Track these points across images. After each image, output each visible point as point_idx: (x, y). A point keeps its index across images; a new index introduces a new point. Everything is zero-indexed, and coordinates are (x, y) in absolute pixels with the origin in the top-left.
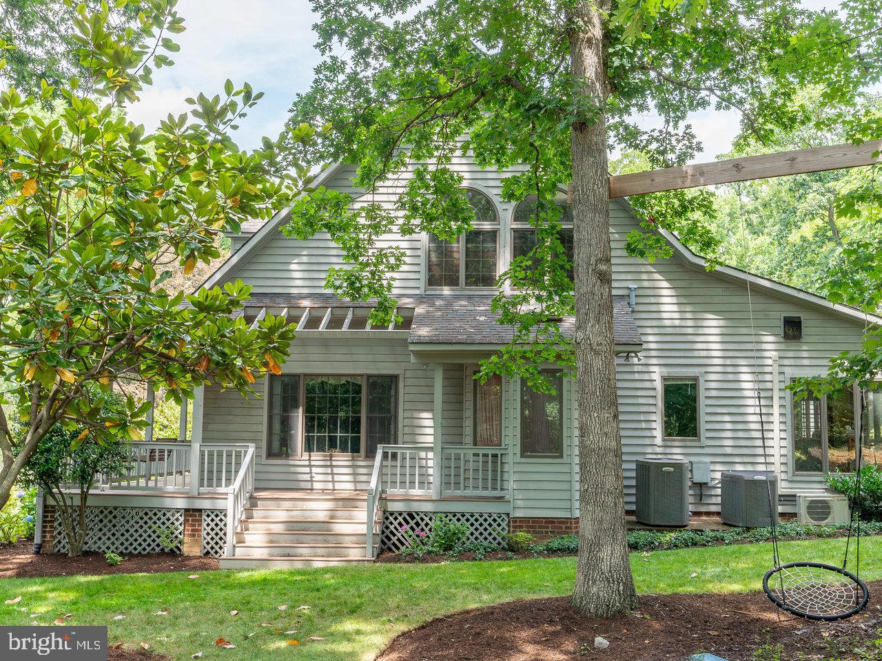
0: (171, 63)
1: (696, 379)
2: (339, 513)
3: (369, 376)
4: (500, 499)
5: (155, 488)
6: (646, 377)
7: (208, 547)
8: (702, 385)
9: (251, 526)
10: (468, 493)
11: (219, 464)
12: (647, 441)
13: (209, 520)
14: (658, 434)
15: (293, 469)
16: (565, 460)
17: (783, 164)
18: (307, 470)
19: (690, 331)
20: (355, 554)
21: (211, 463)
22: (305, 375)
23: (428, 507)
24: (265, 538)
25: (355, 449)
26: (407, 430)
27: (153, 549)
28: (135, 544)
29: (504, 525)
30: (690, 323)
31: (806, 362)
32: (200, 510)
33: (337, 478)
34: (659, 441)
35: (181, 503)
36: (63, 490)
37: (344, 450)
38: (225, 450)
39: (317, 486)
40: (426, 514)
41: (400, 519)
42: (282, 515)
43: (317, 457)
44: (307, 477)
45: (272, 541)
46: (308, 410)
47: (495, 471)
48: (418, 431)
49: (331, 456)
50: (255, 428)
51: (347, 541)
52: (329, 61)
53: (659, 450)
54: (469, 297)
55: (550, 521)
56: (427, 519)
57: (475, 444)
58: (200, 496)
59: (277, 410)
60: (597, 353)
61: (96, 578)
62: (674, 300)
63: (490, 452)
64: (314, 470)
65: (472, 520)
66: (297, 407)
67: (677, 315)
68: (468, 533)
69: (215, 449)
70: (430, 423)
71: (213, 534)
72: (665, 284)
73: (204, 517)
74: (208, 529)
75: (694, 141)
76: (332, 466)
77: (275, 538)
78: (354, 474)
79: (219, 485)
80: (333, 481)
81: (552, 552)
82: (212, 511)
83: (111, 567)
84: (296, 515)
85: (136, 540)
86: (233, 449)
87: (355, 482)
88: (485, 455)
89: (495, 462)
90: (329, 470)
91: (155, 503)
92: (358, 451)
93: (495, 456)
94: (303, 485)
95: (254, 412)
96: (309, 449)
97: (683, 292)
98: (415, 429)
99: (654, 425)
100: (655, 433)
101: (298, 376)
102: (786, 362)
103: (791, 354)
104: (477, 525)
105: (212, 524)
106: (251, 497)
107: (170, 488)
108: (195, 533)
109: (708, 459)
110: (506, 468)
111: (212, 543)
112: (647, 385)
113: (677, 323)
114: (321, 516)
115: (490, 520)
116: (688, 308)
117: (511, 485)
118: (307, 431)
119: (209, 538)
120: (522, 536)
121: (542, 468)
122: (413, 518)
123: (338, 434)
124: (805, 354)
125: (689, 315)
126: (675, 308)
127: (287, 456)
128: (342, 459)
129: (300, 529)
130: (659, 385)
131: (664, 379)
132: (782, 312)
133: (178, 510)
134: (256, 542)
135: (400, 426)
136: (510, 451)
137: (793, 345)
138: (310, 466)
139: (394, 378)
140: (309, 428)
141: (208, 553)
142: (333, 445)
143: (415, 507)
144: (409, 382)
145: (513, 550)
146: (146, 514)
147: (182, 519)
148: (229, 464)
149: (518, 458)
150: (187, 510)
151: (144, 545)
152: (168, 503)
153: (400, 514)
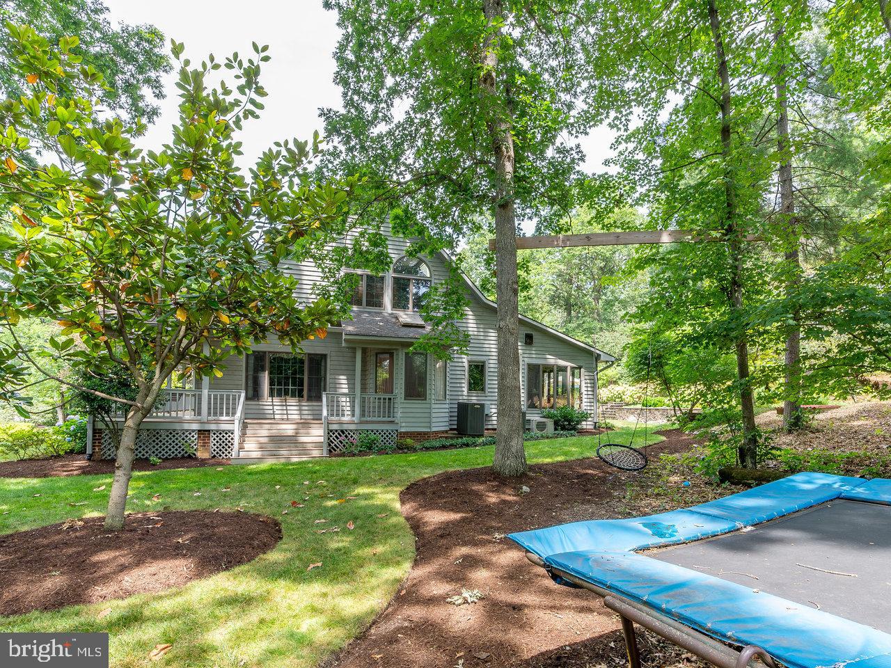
0: (257, 117)
1: (484, 362)
2: (301, 431)
3: (309, 354)
4: (392, 422)
5: (177, 417)
6: (460, 360)
7: (215, 453)
8: (487, 365)
9: (246, 439)
10: (375, 419)
11: (222, 404)
12: (460, 393)
13: (215, 436)
14: (465, 389)
15: (261, 407)
16: (428, 401)
17: (612, 238)
18: (271, 407)
19: (482, 338)
20: (316, 453)
21: (215, 403)
22: (269, 352)
23: (353, 427)
24: (257, 446)
25: (301, 395)
26: (332, 385)
27: (176, 455)
28: (163, 452)
29: (395, 436)
30: (482, 334)
31: (534, 356)
32: (209, 431)
33: (289, 412)
34: (465, 393)
35: (195, 427)
36: (113, 420)
37: (293, 396)
38: (225, 394)
39: (276, 417)
40: (351, 431)
41: (336, 434)
42: (265, 433)
43: (277, 400)
44: (271, 412)
45: (262, 447)
46: (270, 373)
47: (389, 407)
48: (338, 386)
49: (286, 400)
50: (237, 382)
51: (309, 446)
52: (331, 149)
53: (465, 398)
54: (369, 313)
55: (419, 433)
56: (352, 434)
57: (376, 392)
58: (208, 422)
59: (251, 373)
60: (512, 334)
61: (147, 473)
62: (474, 322)
63: (387, 397)
64: (275, 407)
65: (382, 433)
66: (263, 370)
67: (475, 329)
68: (380, 441)
69: (219, 394)
70: (345, 382)
71: (218, 445)
72: (471, 313)
73: (212, 434)
74: (215, 442)
75: (522, 232)
76: (286, 405)
77: (264, 445)
78: (300, 410)
79: (221, 414)
80: (287, 414)
81: (427, 449)
82: (217, 431)
83: (153, 466)
84: (274, 432)
85: (164, 450)
86: (231, 394)
87: (300, 414)
88: (385, 399)
89: (389, 403)
90: (285, 408)
91: (177, 427)
92: (302, 397)
93: (390, 399)
94: (268, 416)
95: (236, 373)
96: (271, 395)
97: (479, 318)
98: (336, 386)
99: (463, 385)
100: (464, 389)
101: (265, 352)
102: (525, 356)
103: (528, 352)
104: (385, 436)
105: (217, 439)
106: (244, 422)
107: (187, 417)
108: (205, 445)
109: (488, 402)
110: (396, 406)
111: (218, 450)
112: (460, 364)
113: (476, 333)
114: (290, 433)
115: (387, 434)
116: (482, 326)
117: (399, 415)
118: (271, 385)
119: (215, 447)
120: (409, 441)
121: (416, 405)
122: (343, 433)
123: (290, 387)
124: (534, 352)
125: (481, 330)
126: (475, 325)
127: (258, 400)
128: (292, 402)
129: (278, 440)
130: (466, 365)
131: (469, 362)
132: (525, 331)
133: (193, 431)
134: (251, 448)
135: (328, 383)
136: (399, 396)
137: (528, 348)
138: (273, 405)
139: (324, 356)
140: (272, 383)
141: (215, 456)
142: (286, 393)
143: (345, 427)
144: (333, 358)
145: (402, 448)
146: (171, 433)
147: (196, 436)
148: (228, 404)
149: (403, 400)
150: (199, 431)
151: (170, 452)
152: (186, 426)
153: (336, 431)
